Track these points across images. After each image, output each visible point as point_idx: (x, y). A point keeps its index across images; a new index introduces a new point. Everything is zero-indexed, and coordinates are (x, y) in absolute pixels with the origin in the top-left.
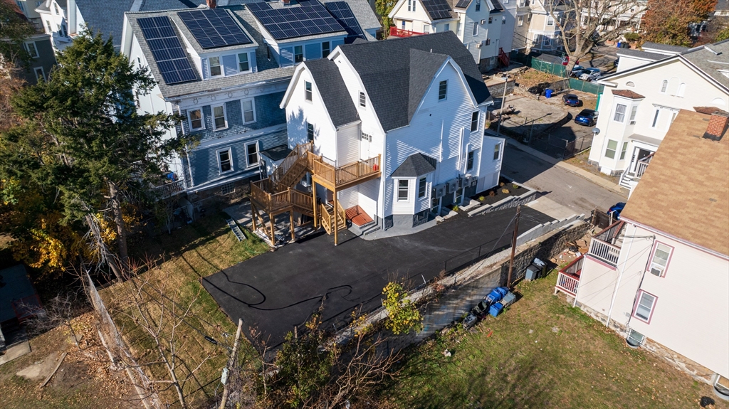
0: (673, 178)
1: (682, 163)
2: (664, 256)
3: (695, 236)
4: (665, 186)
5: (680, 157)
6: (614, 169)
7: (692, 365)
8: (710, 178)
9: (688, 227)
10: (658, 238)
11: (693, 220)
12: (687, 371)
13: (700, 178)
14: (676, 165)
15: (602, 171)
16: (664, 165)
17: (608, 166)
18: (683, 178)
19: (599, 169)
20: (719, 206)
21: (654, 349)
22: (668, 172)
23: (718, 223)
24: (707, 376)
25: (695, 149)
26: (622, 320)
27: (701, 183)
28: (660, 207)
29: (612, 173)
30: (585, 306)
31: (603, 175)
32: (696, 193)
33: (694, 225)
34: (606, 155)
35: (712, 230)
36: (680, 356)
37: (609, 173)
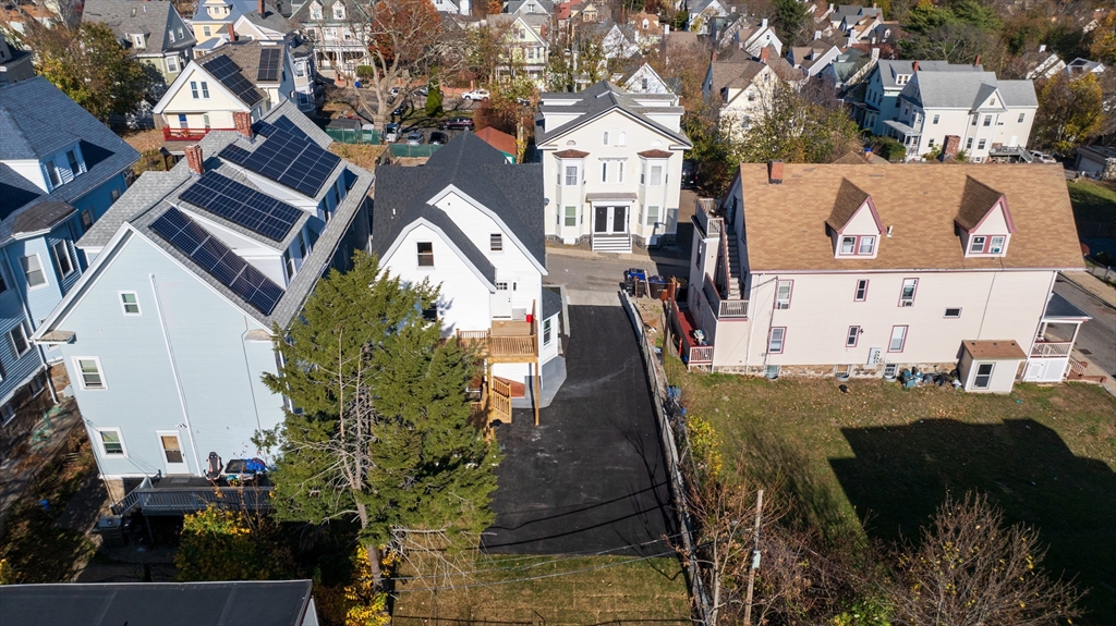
0: (769, 223)
1: (768, 209)
2: (788, 290)
3: (811, 264)
4: (767, 232)
5: (763, 205)
6: (578, 237)
7: (818, 369)
8: (793, 215)
9: (803, 259)
10: (780, 277)
11: (802, 252)
12: (817, 375)
13: (787, 217)
14: (765, 212)
15: (565, 242)
16: (756, 215)
17: (570, 235)
18: (776, 221)
19: (562, 241)
20: (811, 235)
21: (789, 372)
22: (762, 220)
23: (818, 248)
24: (830, 371)
25: (769, 195)
26: (759, 362)
27: (789, 221)
28: (774, 252)
29: (576, 240)
30: (722, 367)
31: (569, 246)
32: (791, 230)
33: (805, 256)
34: (566, 225)
35: (818, 255)
36: (809, 367)
37: (573, 242)
